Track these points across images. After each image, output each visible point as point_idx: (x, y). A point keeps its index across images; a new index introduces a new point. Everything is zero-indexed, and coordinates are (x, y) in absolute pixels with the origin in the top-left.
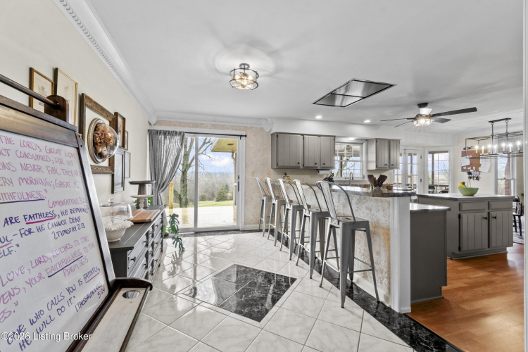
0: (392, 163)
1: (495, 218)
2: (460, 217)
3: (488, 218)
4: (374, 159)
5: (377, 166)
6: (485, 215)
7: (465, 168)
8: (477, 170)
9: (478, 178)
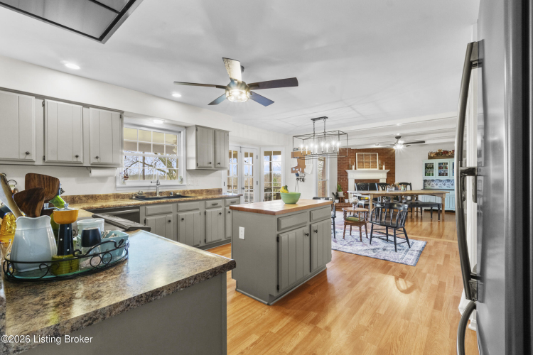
0: (218, 161)
1: (316, 231)
2: (278, 239)
3: (309, 235)
4: (194, 155)
5: (197, 165)
6: (306, 229)
7: (294, 169)
8: (303, 172)
9: (303, 180)
